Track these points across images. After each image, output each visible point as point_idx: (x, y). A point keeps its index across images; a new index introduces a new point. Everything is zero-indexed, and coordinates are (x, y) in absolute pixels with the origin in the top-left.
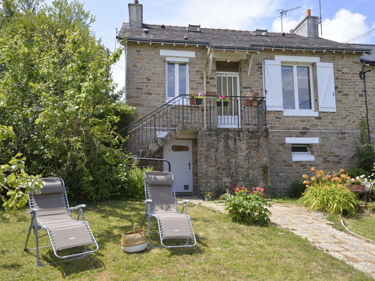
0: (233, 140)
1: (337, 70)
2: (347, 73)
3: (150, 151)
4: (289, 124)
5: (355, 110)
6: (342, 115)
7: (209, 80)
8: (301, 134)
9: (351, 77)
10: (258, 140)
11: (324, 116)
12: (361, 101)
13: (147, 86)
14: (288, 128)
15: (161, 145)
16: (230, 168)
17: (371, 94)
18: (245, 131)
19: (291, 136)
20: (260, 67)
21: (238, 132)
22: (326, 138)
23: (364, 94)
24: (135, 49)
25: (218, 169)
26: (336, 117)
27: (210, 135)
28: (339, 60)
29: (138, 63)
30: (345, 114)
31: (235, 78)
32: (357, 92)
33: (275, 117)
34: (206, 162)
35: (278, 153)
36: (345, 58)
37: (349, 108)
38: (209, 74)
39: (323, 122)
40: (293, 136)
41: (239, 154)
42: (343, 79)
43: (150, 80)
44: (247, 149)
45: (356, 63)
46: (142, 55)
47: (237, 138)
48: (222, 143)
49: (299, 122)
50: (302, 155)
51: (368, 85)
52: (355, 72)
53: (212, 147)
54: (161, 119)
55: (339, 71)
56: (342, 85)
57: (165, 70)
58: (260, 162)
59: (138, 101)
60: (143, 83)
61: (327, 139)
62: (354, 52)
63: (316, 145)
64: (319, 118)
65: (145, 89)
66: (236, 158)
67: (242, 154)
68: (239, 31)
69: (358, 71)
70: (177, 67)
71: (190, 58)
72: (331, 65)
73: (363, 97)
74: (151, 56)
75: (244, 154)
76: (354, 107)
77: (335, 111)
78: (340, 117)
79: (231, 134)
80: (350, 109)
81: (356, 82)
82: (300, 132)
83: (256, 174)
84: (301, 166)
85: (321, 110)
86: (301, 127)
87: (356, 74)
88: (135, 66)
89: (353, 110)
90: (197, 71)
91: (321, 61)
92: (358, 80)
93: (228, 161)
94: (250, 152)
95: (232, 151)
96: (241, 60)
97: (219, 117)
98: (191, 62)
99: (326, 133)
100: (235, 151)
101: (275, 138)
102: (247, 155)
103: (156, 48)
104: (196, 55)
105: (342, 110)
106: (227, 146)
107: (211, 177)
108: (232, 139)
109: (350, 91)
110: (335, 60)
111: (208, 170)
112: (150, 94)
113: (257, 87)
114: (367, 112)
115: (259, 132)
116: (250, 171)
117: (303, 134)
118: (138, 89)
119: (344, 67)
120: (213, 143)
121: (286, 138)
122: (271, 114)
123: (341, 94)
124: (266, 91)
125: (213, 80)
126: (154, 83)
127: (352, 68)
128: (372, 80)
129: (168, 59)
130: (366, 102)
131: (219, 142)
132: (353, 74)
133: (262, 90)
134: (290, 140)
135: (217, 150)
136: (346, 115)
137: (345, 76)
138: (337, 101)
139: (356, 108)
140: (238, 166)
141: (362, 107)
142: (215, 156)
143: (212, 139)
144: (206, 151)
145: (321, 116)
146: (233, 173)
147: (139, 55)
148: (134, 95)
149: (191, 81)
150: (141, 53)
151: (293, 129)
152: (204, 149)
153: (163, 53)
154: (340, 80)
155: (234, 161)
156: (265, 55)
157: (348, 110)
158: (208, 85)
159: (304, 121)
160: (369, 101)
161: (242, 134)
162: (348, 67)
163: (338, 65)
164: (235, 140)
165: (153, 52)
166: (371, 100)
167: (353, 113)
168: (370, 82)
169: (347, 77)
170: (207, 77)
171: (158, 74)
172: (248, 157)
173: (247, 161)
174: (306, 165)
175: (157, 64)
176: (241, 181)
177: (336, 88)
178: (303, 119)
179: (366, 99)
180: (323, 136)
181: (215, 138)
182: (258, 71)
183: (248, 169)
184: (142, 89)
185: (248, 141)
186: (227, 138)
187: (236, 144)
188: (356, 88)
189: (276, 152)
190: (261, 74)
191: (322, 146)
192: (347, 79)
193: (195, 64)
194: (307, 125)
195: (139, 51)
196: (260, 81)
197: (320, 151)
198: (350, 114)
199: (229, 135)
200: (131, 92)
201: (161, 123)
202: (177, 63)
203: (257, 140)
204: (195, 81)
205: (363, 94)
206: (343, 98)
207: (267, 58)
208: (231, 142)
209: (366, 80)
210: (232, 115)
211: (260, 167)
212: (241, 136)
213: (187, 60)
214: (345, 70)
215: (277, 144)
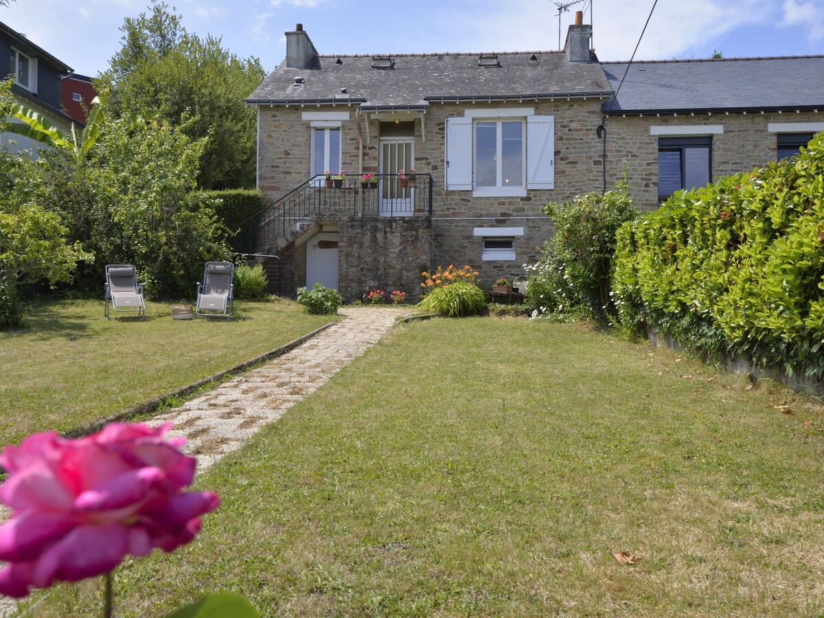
0: (383, 233)
1: (561, 126)
2: (576, 130)
3: (277, 248)
4: (481, 209)
5: (586, 185)
6: (564, 193)
7: (367, 151)
8: (496, 222)
9: (583, 134)
10: (417, 232)
11: (535, 196)
12: (596, 171)
13: (285, 163)
14: (479, 214)
15: (290, 240)
16: (377, 269)
17: (613, 159)
18: (400, 220)
19: (482, 226)
20: (442, 128)
21: (391, 221)
22: (535, 227)
23: (602, 160)
24: (270, 114)
25: (362, 269)
26: (554, 197)
27: (352, 227)
28: (566, 110)
29: (273, 131)
30: (568, 192)
31: (408, 146)
32: (591, 158)
33: (461, 200)
34: (347, 261)
35: (462, 250)
36: (575, 106)
37: (576, 182)
38: (368, 142)
39: (534, 205)
40: (485, 225)
41: (391, 250)
42: (570, 139)
43: (289, 154)
44: (401, 244)
45: (593, 112)
46: (278, 121)
47: (388, 230)
48: (368, 236)
49: (497, 205)
50: (496, 252)
51: (610, 146)
52: (590, 128)
53: (355, 242)
54: (302, 207)
55: (564, 126)
56: (567, 148)
57: (309, 140)
58: (418, 261)
59: (273, 183)
60: (281, 158)
61: (537, 229)
62: (585, 98)
63: (519, 238)
64: (528, 199)
65: (282, 167)
66: (386, 256)
67: (394, 250)
68: (467, 55)
69: (595, 126)
70: (327, 134)
71: (343, 121)
72: (551, 119)
73: (601, 164)
74: (290, 121)
75: (397, 250)
76: (585, 181)
77: (553, 188)
78: (560, 196)
79: (380, 225)
80: (577, 184)
81: (591, 143)
82: (496, 220)
83: (412, 277)
84: (495, 267)
85: (529, 188)
86: (498, 212)
87: (591, 130)
88: (270, 136)
89: (583, 185)
90: (351, 139)
91: (536, 114)
92: (594, 139)
93: (375, 260)
94: (405, 248)
95: (381, 247)
96: (416, 119)
97: (385, 200)
98: (345, 126)
99: (536, 221)
100: (385, 247)
101: (458, 229)
102: (401, 251)
103: (297, 110)
104: (351, 117)
105: (565, 186)
106: (374, 240)
107: (352, 280)
108: (381, 231)
109: (580, 156)
110: (558, 111)
111: (349, 270)
112: (289, 173)
113: (435, 158)
114: (605, 188)
115: (418, 221)
116: (404, 273)
117: (500, 223)
118: (273, 167)
119: (572, 121)
120: (356, 237)
121: (475, 228)
122: (455, 195)
123: (564, 162)
124: (448, 162)
125: (373, 150)
126: (294, 158)
127: (586, 121)
128: (617, 138)
129: (313, 124)
130: (604, 172)
131: (364, 235)
132: (587, 130)
133: (442, 161)
134: (479, 232)
135: (361, 246)
136: (570, 193)
137: (573, 134)
138: (556, 173)
139: (588, 182)
140: (388, 266)
141: (597, 180)
142: (359, 254)
143: (354, 231)
144: (347, 246)
145: (531, 196)
146: (381, 275)
147: (274, 121)
148: (268, 176)
149: (343, 153)
150: (277, 119)
151: (486, 216)
152: (344, 244)
153: (306, 116)
154: (564, 141)
155: (382, 259)
156: (450, 109)
157: (574, 186)
158: (366, 157)
159: (504, 204)
160: (609, 171)
161: (394, 224)
162: (579, 121)
163: (563, 118)
164: (386, 232)
165: (293, 116)
166: (614, 169)
167: (581, 189)
168: (613, 142)
169: (575, 135)
170: (364, 147)
171: (300, 146)
172: (402, 255)
173: (401, 260)
174: (502, 267)
175: (299, 131)
176: (391, 285)
177: (557, 153)
178: (501, 201)
179: (604, 168)
180: (531, 224)
181: (359, 231)
182: (439, 133)
183: (402, 270)
184: (278, 167)
185: (403, 234)
186: (375, 229)
187: (386, 238)
188: (590, 152)
189: (459, 249)
190: (443, 138)
191: (528, 238)
192: (576, 139)
193: (349, 129)
194: (508, 209)
195: (274, 116)
196: (440, 148)
197: (524, 246)
198: (577, 191)
199: (377, 226)
200: (265, 172)
201: (302, 212)
202: (327, 128)
203: (415, 232)
204: (349, 153)
205: (600, 161)
206: (568, 169)
207: (453, 115)
208: (380, 236)
209: (608, 139)
210: (401, 197)
211: (417, 267)
212: (394, 227)
213: (339, 124)
214: (573, 126)
215: (461, 238)
